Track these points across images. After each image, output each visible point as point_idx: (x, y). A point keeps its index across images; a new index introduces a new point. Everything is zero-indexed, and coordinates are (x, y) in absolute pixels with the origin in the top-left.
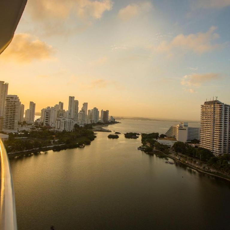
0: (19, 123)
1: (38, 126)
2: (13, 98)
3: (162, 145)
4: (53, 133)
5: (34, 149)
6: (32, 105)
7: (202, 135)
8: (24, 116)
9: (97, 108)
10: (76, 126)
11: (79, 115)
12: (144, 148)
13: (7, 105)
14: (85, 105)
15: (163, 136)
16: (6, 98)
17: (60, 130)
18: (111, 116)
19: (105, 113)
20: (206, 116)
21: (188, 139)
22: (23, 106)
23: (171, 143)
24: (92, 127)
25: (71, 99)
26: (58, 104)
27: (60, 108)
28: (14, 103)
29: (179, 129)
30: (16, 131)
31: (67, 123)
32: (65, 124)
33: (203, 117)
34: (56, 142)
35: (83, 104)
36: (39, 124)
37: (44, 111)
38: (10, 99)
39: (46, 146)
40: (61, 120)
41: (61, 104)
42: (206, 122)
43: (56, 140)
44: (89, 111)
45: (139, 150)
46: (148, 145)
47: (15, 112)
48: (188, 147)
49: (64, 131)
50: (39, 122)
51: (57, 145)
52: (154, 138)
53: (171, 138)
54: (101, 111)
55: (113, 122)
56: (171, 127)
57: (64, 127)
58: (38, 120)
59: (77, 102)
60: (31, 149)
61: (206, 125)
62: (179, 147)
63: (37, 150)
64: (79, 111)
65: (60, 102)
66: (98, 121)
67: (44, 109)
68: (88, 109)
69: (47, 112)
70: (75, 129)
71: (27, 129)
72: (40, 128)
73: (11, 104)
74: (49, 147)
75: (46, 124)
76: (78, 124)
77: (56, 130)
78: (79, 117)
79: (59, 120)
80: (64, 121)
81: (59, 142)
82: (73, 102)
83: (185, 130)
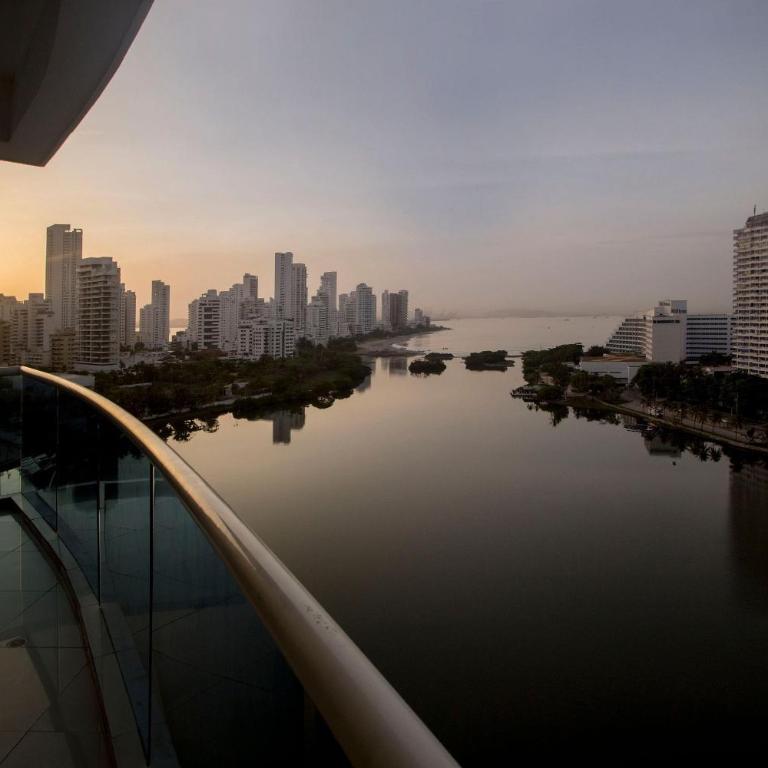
0: (124, 349)
1: (183, 351)
2: (100, 265)
3: (595, 377)
4: (230, 366)
5: (174, 411)
6: (161, 291)
7: (741, 331)
8: (137, 330)
9: (368, 285)
10: (303, 343)
11: (309, 311)
12: (533, 391)
13: (85, 290)
14: (329, 279)
15: (597, 352)
16: (78, 270)
17: (251, 358)
18: (417, 310)
19: (397, 302)
20: (753, 265)
21: (689, 355)
22: (132, 296)
23: (627, 371)
24: (354, 346)
25: (283, 260)
26: (242, 282)
27: (247, 294)
28: (106, 282)
29: (655, 322)
30: (117, 368)
31: (275, 335)
32: (266, 337)
33: (741, 270)
34: (243, 389)
35: (322, 278)
36: (184, 345)
37: (198, 306)
38: (88, 269)
39: (211, 400)
40: (255, 326)
41: (252, 282)
42: (753, 285)
43: (242, 385)
44: (343, 297)
45: (517, 399)
46: (548, 380)
47: (108, 310)
48: (691, 374)
49: (265, 359)
50: (184, 339)
51: (245, 398)
52: (567, 361)
53: (627, 354)
54: (383, 295)
55: (424, 327)
56: (627, 320)
57: (263, 346)
58: (179, 334)
59: (301, 271)
60: (165, 411)
61: (753, 298)
62: (657, 381)
63: (184, 413)
64: (309, 301)
65: (247, 276)
66: (372, 328)
67: (195, 301)
68: (339, 292)
69: (208, 308)
70: (300, 353)
71: (154, 360)
72: (187, 357)
73: (95, 286)
74: (221, 403)
75: (205, 344)
76: (309, 338)
77: (240, 357)
78: (309, 319)
79: (247, 327)
80: (263, 327)
81: (254, 388)
82: (288, 270)
83: (678, 322)
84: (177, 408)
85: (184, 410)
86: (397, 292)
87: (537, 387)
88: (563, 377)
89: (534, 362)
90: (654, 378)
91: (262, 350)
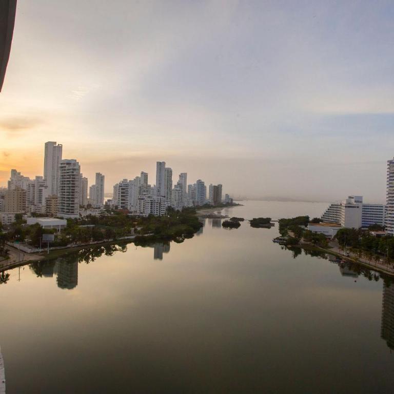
0: (81, 207)
1: (110, 209)
2: (71, 164)
3: (316, 234)
4: (133, 219)
5: (105, 240)
6: (100, 178)
7: (390, 214)
8: (88, 197)
9: (203, 181)
10: (170, 209)
11: (173, 192)
12: (284, 240)
13: (62, 176)
14: (183, 176)
15: (316, 221)
16: (60, 165)
17: (144, 215)
18: (226, 195)
19: (217, 190)
21: (363, 225)
22: (86, 180)
23: (331, 231)
24: (195, 211)
25: (160, 165)
26: (140, 176)
27: (142, 182)
28: (73, 172)
29: (346, 207)
30: (78, 217)
31: (156, 204)
32: (151, 206)
34: (139, 231)
35: (180, 176)
36: (111, 207)
37: (118, 187)
38: (65, 165)
39: (123, 236)
40: (146, 199)
41: (145, 176)
43: (139, 229)
44: (190, 186)
45: (276, 243)
46: (292, 234)
47: (74, 187)
48: (364, 235)
49: (151, 216)
50: (111, 204)
51: (141, 235)
52: (302, 225)
53: (331, 223)
54: (210, 186)
55: (230, 204)
56: (332, 205)
57: (150, 209)
58: (109, 201)
59: (169, 172)
60: (101, 240)
62: (346, 237)
63: (110, 242)
64: (173, 187)
65: (142, 173)
66: (204, 203)
67: (117, 184)
68: (188, 183)
69: (123, 189)
70: (168, 214)
71: (96, 213)
72: (112, 213)
73: (68, 174)
74: (129, 237)
75: (122, 207)
76: (172, 207)
77: (139, 214)
78: (173, 196)
79: (142, 199)
80: (149, 199)
81: (145, 231)
82: (163, 170)
83: (358, 207)
84: (106, 239)
85: (110, 240)
86: (217, 185)
87: (286, 238)
88: (299, 233)
89: (285, 224)
90: (345, 236)
91: (150, 211)
